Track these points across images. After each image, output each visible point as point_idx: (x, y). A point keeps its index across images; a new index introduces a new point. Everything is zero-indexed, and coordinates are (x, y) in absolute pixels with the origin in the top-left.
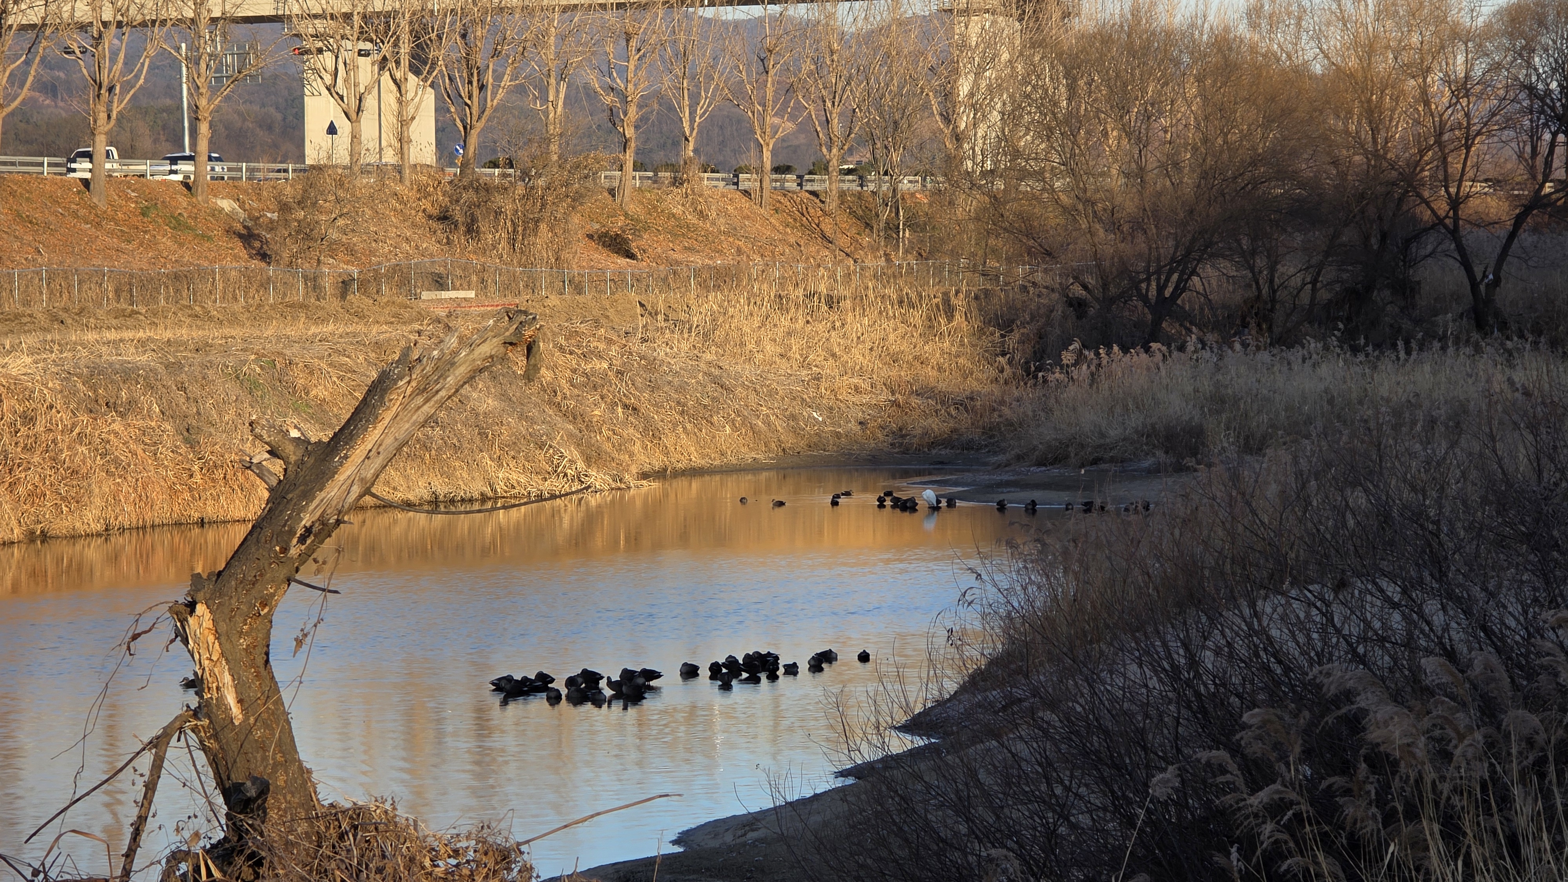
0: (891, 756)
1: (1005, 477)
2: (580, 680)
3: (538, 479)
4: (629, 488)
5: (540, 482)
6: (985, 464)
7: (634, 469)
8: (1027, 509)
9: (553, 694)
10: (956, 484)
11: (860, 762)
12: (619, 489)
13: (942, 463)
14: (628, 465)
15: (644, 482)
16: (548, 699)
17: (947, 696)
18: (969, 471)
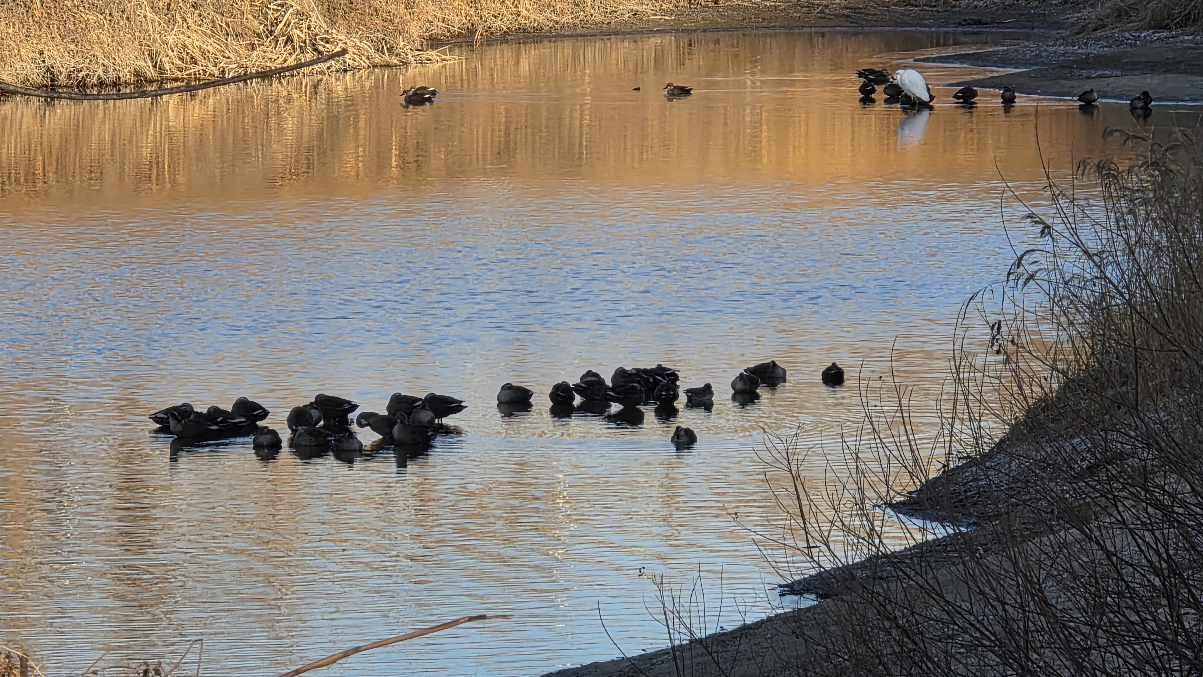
0: (885, 556)
1: (1094, 50)
2: (315, 413)
3: (238, 46)
4: (405, 64)
5: (243, 52)
6: (1059, 25)
7: (415, 30)
8: (1133, 109)
9: (265, 439)
10: (1004, 61)
11: (828, 566)
12: (388, 66)
13: (979, 23)
14: (404, 22)
15: (433, 54)
16: (258, 447)
17: (987, 449)
18: (1028, 38)
